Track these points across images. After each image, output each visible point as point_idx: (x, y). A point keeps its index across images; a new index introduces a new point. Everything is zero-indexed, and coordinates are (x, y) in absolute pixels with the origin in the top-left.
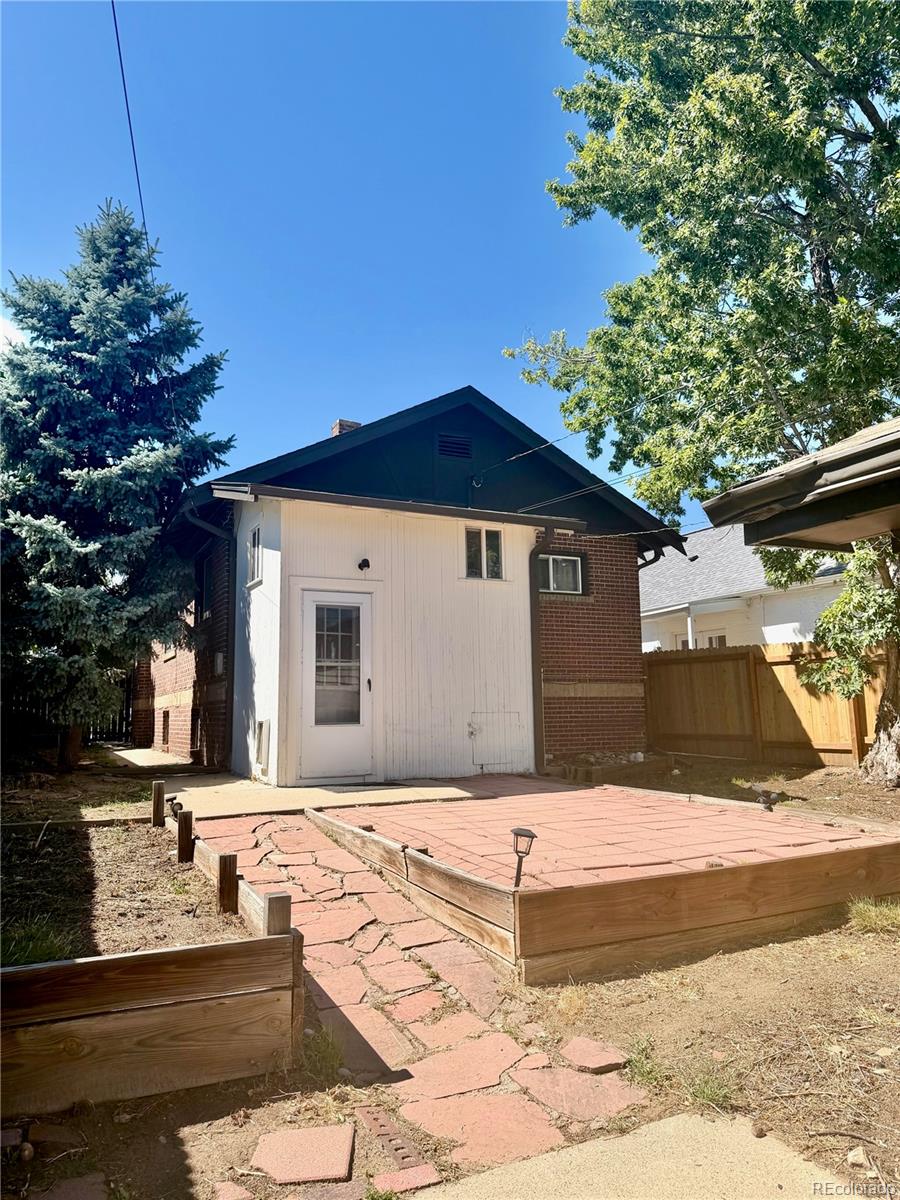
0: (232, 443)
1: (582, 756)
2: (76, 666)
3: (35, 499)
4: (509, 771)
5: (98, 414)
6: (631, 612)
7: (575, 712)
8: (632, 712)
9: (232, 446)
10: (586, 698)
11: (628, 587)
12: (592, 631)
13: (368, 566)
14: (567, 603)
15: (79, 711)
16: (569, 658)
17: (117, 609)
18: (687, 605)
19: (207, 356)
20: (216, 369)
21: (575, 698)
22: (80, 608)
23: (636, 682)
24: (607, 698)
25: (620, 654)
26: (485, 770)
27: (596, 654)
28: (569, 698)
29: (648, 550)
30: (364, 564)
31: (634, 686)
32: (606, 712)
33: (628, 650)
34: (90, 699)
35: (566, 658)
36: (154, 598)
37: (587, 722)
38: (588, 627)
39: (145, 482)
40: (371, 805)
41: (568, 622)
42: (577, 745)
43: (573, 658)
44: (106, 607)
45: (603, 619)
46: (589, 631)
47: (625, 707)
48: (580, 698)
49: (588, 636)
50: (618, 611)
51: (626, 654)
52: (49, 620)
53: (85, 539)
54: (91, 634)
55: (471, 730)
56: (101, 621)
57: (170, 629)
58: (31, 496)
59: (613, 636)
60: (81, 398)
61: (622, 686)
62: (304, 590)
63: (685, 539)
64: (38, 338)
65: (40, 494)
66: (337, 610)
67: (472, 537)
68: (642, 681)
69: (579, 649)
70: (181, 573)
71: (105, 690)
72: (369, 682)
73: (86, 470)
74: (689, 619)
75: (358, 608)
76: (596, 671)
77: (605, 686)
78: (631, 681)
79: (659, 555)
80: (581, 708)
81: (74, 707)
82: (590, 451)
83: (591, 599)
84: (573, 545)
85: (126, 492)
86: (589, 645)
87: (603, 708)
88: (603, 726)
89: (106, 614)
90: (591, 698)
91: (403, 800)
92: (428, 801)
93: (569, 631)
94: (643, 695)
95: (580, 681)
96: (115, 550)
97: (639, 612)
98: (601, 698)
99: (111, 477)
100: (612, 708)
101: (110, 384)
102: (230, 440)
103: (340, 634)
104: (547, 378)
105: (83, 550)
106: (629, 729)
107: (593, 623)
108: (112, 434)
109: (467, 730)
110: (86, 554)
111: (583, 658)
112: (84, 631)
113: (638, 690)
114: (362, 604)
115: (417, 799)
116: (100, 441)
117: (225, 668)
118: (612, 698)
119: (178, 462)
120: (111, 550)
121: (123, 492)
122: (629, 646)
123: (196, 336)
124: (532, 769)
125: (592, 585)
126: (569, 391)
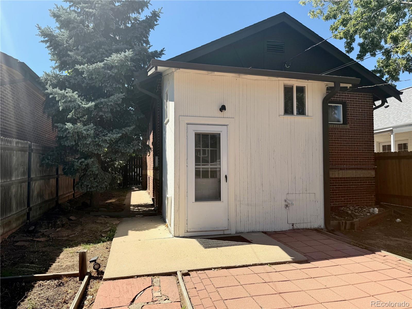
0: (163, 52)
1: (342, 209)
2: (84, 164)
3: (70, 83)
4: (309, 227)
5: (97, 39)
6: (369, 132)
7: (338, 185)
8: (368, 185)
9: (163, 54)
10: (344, 178)
11: (367, 119)
12: (348, 143)
13: (225, 109)
14: (335, 129)
15: (88, 185)
16: (336, 157)
17: (104, 136)
18: (391, 129)
19: (153, 11)
20: (158, 18)
21: (338, 178)
22: (84, 135)
23: (371, 169)
24: (355, 178)
25: (362, 155)
26: (295, 227)
27: (350, 155)
28: (335, 178)
29: (378, 100)
30: (223, 108)
31: (370, 171)
32: (355, 185)
33: (367, 153)
34: (94, 179)
35: (334, 157)
36: (124, 129)
37: (344, 190)
38: (346, 141)
39: (116, 71)
40: (223, 268)
41: (335, 138)
42: (339, 202)
43: (338, 157)
44: (98, 135)
45: (354, 136)
46: (347, 143)
47: (365, 182)
48: (341, 178)
49: (346, 146)
50: (362, 132)
51: (366, 155)
52: (68, 141)
53: (88, 101)
54: (91, 148)
55: (286, 204)
56: (96, 141)
57: (133, 145)
58: (67, 81)
59: (359, 146)
60: (88, 31)
61: (364, 171)
62: (188, 124)
63: (402, 93)
64: (72, 6)
65: (71, 80)
66: (208, 135)
67: (288, 90)
68: (374, 169)
69: (341, 153)
70: (140, 118)
71: (102, 175)
72: (226, 177)
73: (86, 65)
74: (392, 136)
75: (220, 134)
76: (350, 164)
77: (354, 171)
78: (368, 169)
79: (384, 102)
80: (341, 183)
81: (85, 183)
82: (347, 49)
83: (348, 126)
84: (338, 98)
85: (109, 77)
86: (346, 150)
87: (352, 183)
88: (352, 192)
89: (98, 138)
90: (346, 178)
91: (244, 264)
92: (262, 264)
93: (336, 143)
94: (374, 176)
95: (341, 169)
96: (104, 105)
97: (373, 131)
98: (352, 178)
99: (99, 68)
100: (358, 183)
101: (104, 24)
102: (162, 51)
103: (210, 149)
104: (322, 14)
105: (87, 106)
106: (366, 194)
107: (348, 139)
108: (104, 49)
109: (284, 203)
110: (89, 108)
111: (343, 157)
112: (87, 147)
113: (372, 173)
114: (221, 132)
115: (254, 263)
116: (98, 53)
117: (159, 164)
118: (358, 178)
119: (132, 60)
120: (102, 106)
121: (107, 76)
122: (368, 150)
123: (149, 3)
124: (323, 226)
125: (349, 119)
126: (335, 19)
